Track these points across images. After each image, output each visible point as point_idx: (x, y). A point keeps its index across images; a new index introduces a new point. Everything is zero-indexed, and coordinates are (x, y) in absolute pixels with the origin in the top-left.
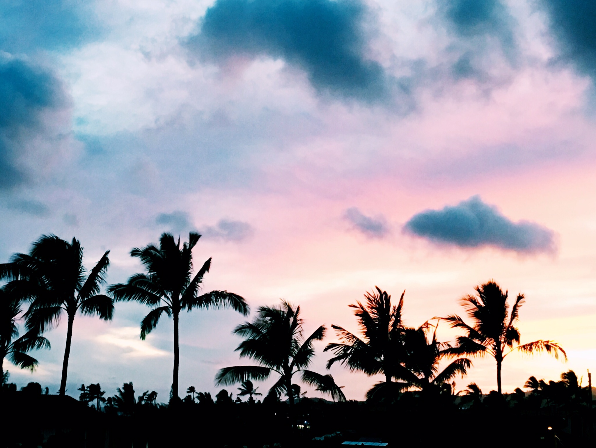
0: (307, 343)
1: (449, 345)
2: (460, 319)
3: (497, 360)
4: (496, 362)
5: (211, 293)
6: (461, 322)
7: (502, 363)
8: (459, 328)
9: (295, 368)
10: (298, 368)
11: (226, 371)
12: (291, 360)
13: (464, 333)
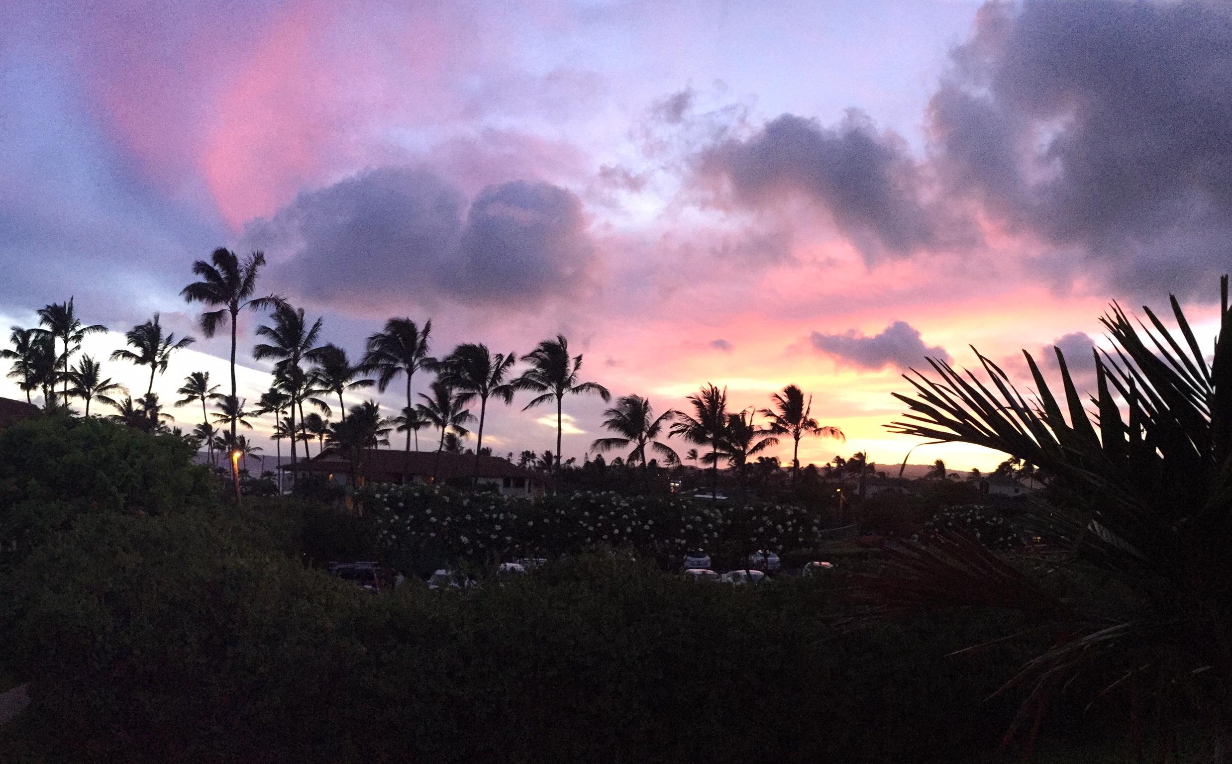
0: (657, 422)
1: (761, 428)
2: (770, 411)
3: (795, 439)
4: (795, 441)
5: (585, 384)
6: (771, 413)
7: (799, 442)
8: (769, 417)
9: (648, 439)
10: (650, 439)
11: (599, 441)
12: (644, 434)
13: (773, 420)
